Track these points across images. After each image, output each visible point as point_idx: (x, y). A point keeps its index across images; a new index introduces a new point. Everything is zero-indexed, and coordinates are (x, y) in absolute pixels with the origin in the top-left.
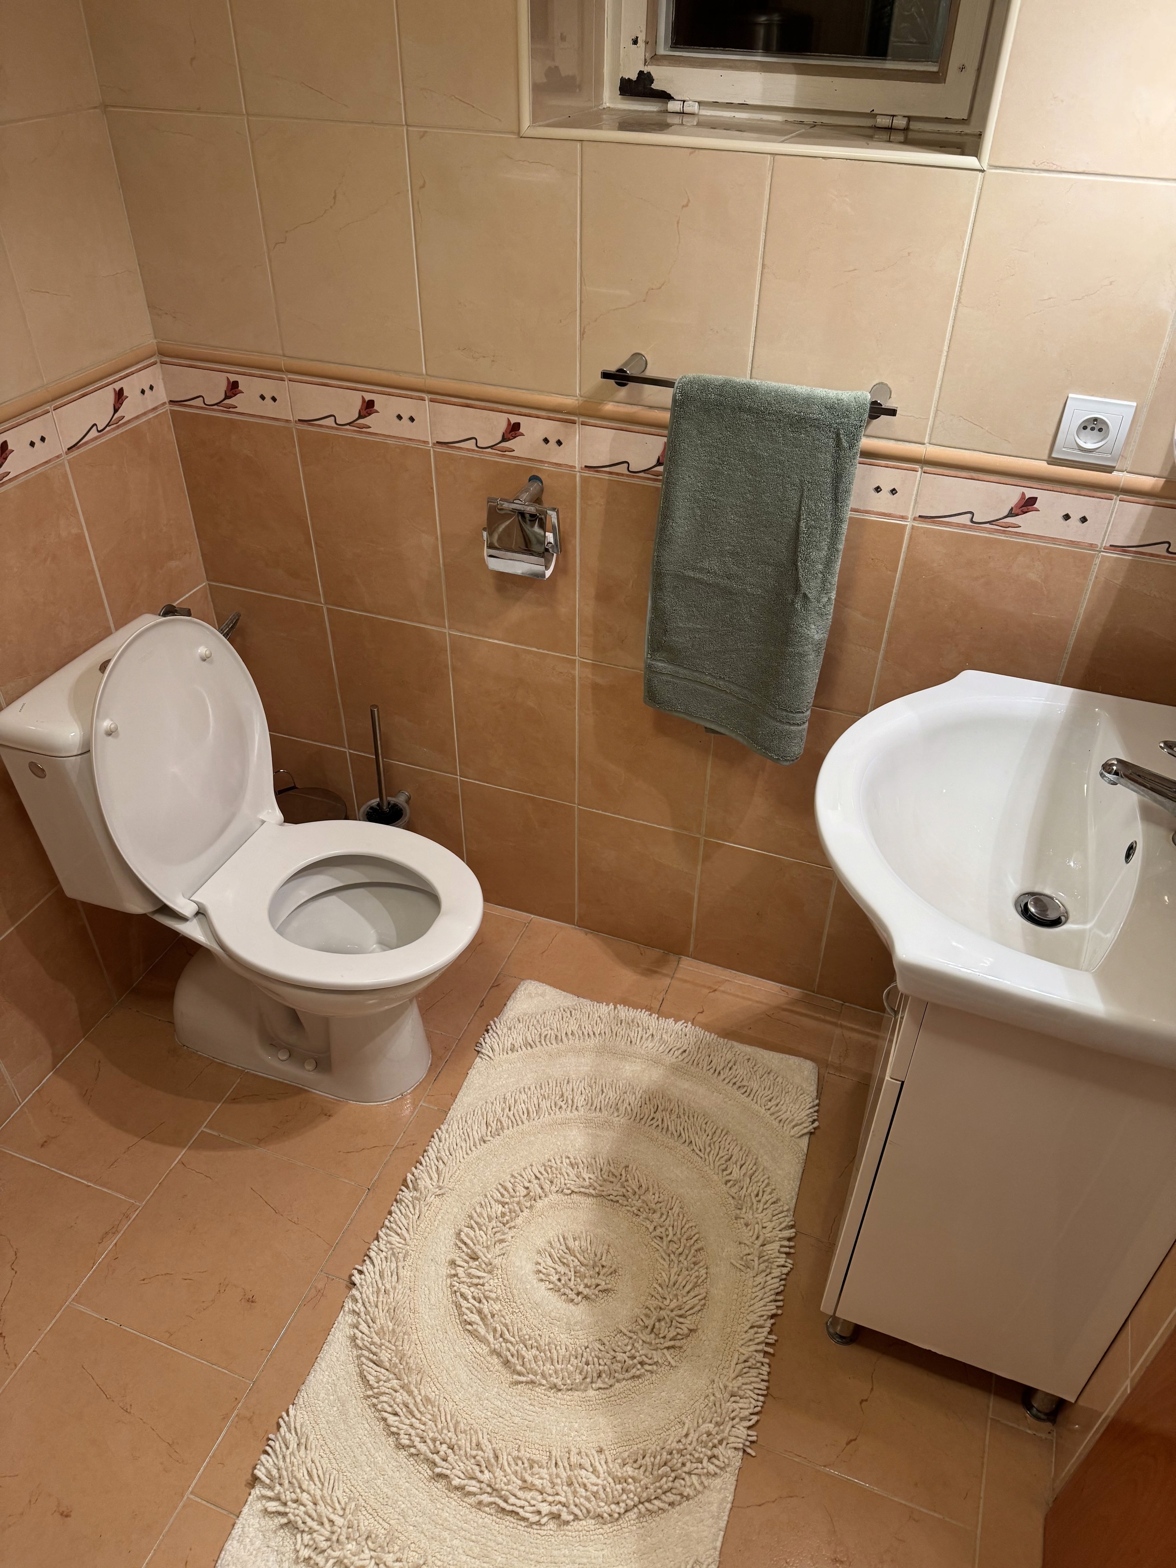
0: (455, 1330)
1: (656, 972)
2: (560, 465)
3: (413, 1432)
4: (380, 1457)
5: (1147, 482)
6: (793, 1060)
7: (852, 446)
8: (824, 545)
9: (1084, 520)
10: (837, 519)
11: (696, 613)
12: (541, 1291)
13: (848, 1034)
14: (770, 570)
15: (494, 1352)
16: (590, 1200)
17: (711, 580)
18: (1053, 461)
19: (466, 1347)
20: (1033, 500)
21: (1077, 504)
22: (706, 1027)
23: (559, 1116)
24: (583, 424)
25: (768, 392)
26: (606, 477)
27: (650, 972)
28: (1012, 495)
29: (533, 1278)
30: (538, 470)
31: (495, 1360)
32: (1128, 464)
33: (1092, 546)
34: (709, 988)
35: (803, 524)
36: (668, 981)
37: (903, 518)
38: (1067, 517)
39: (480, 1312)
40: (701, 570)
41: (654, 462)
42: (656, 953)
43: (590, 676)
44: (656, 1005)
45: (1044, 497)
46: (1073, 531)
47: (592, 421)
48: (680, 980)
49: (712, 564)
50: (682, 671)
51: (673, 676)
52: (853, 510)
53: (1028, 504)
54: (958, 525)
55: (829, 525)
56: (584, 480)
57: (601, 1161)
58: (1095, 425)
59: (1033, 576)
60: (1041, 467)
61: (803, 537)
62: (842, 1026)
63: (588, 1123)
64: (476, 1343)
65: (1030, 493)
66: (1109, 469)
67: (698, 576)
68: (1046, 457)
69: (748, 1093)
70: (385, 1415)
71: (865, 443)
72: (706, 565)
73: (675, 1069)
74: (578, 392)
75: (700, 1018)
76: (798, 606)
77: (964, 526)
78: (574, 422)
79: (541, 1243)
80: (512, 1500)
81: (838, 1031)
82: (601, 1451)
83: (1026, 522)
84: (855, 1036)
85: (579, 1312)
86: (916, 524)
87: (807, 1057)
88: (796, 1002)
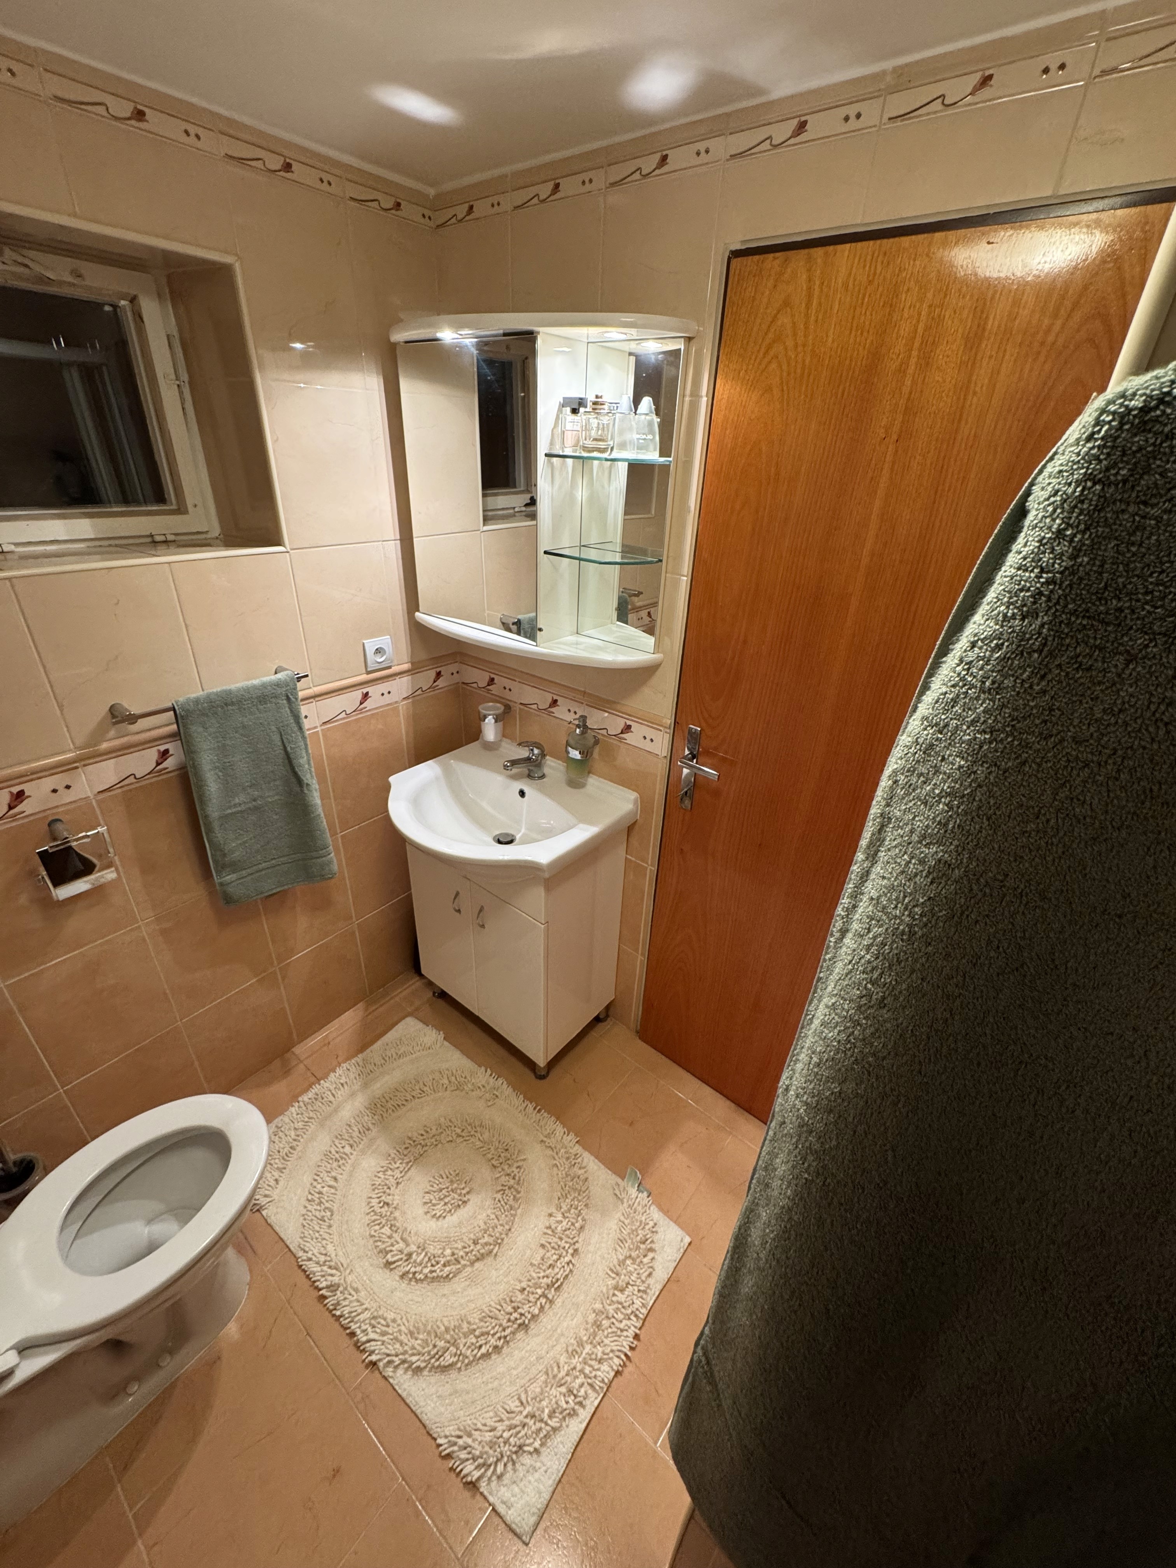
0: (446, 1289)
1: (290, 1070)
2: (74, 802)
3: (498, 1335)
4: (501, 1369)
5: (406, 666)
6: (400, 1026)
7: (296, 699)
8: (304, 754)
9: (389, 693)
10: (304, 737)
11: (241, 832)
12: (452, 1220)
13: (401, 995)
14: (278, 783)
15: (472, 1264)
16: (414, 1167)
17: (243, 807)
18: (368, 673)
19: (458, 1284)
20: (367, 693)
21: (383, 687)
22: (348, 1059)
23: (348, 1168)
24: (85, 765)
25: (239, 690)
26: (120, 791)
27: (287, 1072)
28: (358, 695)
29: (441, 1222)
30: (57, 813)
31: (477, 1265)
32: (395, 662)
33: (396, 702)
34: (325, 1045)
35: (289, 749)
36: (301, 1066)
37: (315, 727)
38: (383, 694)
39: (444, 1265)
40: (235, 805)
41: (154, 765)
42: (277, 1063)
43: (157, 928)
44: (313, 1079)
45: (370, 689)
46: (387, 699)
47: (91, 761)
48: (307, 1058)
49: (241, 798)
50: (244, 873)
51: (240, 879)
52: (308, 730)
53: (366, 696)
54: (341, 719)
55: (302, 744)
56: (99, 803)
57: (393, 1152)
58: (379, 651)
59: (380, 726)
60: (364, 677)
61: (292, 756)
62: (395, 996)
63: (363, 1152)
64: (460, 1276)
65: (365, 691)
66: (390, 667)
67: (234, 810)
68: (364, 671)
69: (404, 1055)
70: (479, 1354)
71: (301, 694)
72: (237, 801)
73: (366, 1085)
74: (71, 746)
75: (340, 1059)
76: (306, 792)
77: (344, 718)
78: (77, 768)
79: (421, 1211)
80: (559, 1276)
81: (397, 999)
82: (550, 1215)
83: (369, 704)
84: (405, 993)
85: (475, 1200)
86: (323, 727)
87: (404, 1018)
88: (366, 1010)
